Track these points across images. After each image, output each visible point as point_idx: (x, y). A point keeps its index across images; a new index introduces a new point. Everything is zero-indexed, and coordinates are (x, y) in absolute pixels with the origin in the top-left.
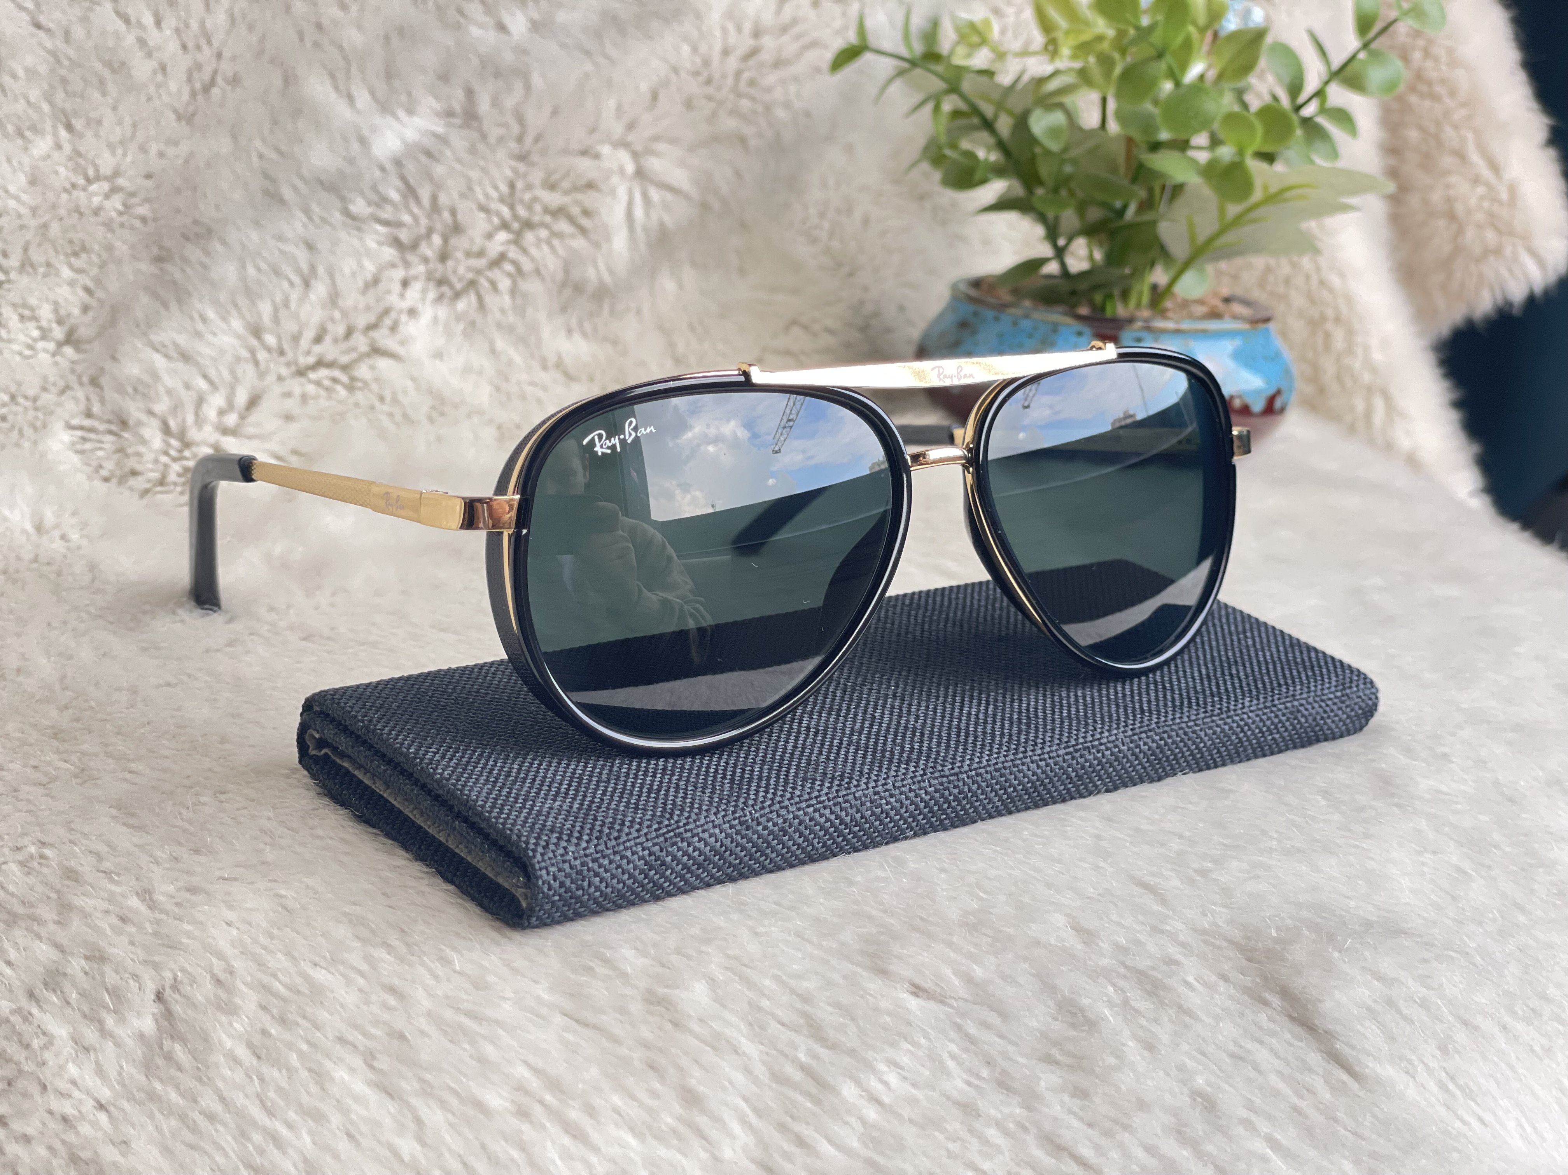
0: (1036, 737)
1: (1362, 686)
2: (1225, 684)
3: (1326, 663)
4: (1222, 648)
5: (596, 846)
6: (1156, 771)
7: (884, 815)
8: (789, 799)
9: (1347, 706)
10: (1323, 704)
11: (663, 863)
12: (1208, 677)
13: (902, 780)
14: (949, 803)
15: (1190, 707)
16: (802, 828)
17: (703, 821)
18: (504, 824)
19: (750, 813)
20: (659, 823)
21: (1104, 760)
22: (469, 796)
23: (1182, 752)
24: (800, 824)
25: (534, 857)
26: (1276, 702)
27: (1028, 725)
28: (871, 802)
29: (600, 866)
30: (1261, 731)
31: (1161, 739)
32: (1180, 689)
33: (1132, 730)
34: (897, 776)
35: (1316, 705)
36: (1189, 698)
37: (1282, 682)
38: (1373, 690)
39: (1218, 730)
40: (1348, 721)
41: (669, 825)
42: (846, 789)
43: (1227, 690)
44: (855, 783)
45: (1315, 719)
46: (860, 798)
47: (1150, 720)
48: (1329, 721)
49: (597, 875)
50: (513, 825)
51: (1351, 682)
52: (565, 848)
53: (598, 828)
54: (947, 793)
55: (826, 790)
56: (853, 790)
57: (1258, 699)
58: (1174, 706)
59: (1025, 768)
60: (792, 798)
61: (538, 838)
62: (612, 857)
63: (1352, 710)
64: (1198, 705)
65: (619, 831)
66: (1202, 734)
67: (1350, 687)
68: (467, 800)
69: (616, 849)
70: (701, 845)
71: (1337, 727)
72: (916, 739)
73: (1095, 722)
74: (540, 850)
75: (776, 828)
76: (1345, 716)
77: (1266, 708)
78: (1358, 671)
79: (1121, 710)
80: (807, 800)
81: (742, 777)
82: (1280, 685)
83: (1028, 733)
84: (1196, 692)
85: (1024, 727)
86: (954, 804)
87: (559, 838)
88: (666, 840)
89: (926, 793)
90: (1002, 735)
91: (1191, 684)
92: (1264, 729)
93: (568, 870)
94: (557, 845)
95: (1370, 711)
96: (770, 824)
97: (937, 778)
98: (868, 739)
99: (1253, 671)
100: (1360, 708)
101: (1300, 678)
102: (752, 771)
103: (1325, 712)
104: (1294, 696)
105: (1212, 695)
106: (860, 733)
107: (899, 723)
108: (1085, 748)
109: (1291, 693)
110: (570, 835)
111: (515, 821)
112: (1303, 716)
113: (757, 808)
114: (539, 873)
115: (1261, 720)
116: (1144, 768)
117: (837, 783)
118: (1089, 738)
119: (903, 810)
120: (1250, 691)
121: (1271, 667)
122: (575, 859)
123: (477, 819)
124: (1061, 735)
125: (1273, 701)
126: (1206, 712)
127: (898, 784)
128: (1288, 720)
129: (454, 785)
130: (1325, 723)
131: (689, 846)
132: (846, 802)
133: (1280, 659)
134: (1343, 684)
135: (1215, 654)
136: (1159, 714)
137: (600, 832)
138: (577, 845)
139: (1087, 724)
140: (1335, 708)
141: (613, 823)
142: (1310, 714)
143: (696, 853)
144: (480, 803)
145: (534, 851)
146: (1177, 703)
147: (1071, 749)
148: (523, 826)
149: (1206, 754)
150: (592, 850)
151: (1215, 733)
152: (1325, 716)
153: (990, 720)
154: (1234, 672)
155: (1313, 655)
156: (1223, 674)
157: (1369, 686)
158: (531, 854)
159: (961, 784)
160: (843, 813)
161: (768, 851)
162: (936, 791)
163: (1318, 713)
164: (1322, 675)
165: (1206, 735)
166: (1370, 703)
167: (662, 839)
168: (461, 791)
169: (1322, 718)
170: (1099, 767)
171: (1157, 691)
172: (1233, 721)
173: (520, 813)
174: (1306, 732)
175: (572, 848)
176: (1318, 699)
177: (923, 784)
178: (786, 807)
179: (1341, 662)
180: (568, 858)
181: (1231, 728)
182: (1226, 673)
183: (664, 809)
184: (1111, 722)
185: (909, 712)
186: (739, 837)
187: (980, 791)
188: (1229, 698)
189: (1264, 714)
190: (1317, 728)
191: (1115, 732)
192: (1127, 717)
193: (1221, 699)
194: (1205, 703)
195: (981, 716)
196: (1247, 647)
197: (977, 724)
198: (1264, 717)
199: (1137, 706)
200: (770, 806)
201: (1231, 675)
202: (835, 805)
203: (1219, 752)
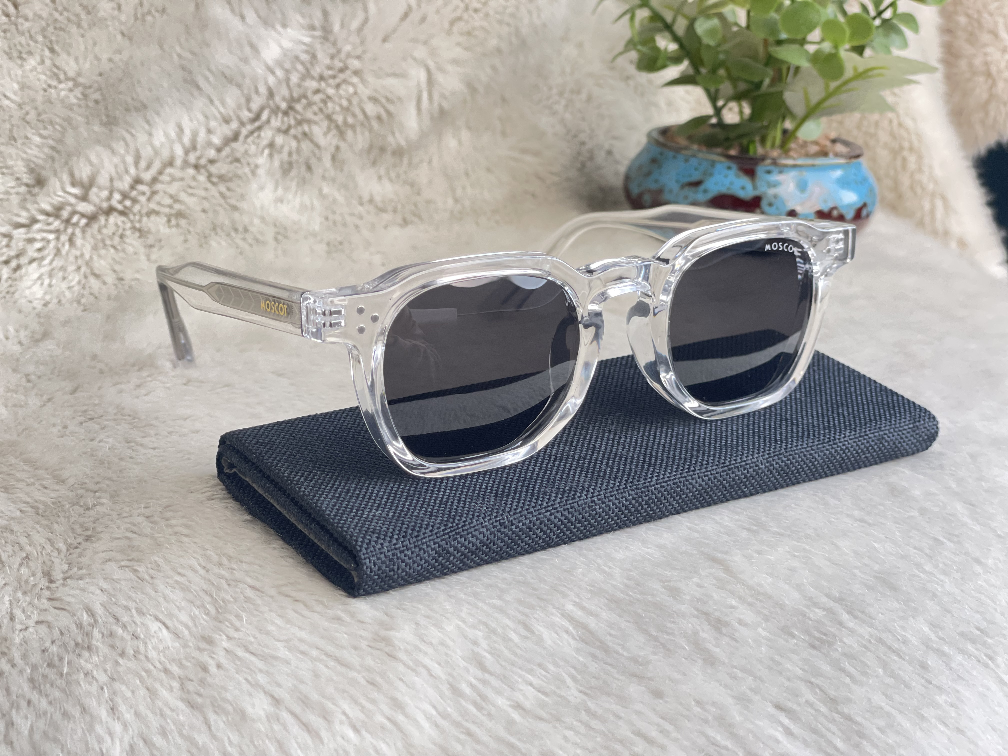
0: (703, 460)
1: (927, 420)
2: (834, 420)
3: (904, 404)
4: (833, 394)
5: (402, 542)
6: (785, 481)
7: (598, 516)
8: (533, 507)
9: (917, 434)
10: (900, 433)
11: (448, 552)
12: (823, 415)
13: (611, 492)
14: (642, 506)
15: (808, 437)
16: (542, 526)
17: (475, 523)
18: (342, 528)
19: (507, 517)
20: (445, 525)
21: (749, 475)
22: (321, 507)
23: (802, 467)
24: (541, 524)
25: (361, 551)
26: (868, 433)
27: (698, 451)
28: (589, 507)
29: (405, 556)
30: (857, 452)
31: (788, 460)
32: (803, 424)
33: (768, 454)
34: (607, 489)
35: (896, 434)
36: (809, 431)
37: (872, 418)
38: (935, 423)
39: (828, 452)
40: (918, 444)
41: (452, 527)
42: (572, 499)
43: (834, 424)
44: (578, 494)
45: (894, 443)
46: (581, 505)
47: (781, 447)
48: (904, 444)
49: (403, 561)
50: (348, 528)
51: (920, 417)
52: (382, 544)
53: (404, 530)
54: (640, 500)
55: (558, 500)
56: (578, 499)
57: (855, 431)
58: (798, 437)
59: (694, 482)
60: (536, 506)
61: (364, 538)
62: (413, 549)
63: (921, 436)
64: (814, 436)
65: (418, 532)
66: (816, 455)
67: (919, 421)
68: (319, 511)
69: (416, 544)
70: (474, 540)
71: (910, 448)
72: (622, 463)
73: (743, 449)
74: (365, 545)
75: (524, 527)
76: (915, 441)
77: (860, 436)
78: (925, 410)
79: (762, 440)
80: (545, 508)
81: (503, 492)
82: (871, 421)
83: (697, 457)
84: (814, 426)
85: (695, 453)
86: (646, 507)
87: (378, 538)
88: (450, 537)
89: (626, 500)
90: (680, 458)
91: (810, 421)
92: (860, 451)
93: (383, 559)
94: (376, 542)
95: (932, 437)
96: (521, 524)
97: (634, 490)
98: (590, 462)
99: (853, 411)
100: (926, 435)
101: (885, 415)
102: (510, 487)
103: (902, 438)
104: (880, 428)
105: (824, 429)
106: (585, 459)
107: (611, 451)
108: (735, 467)
109: (878, 426)
110: (385, 535)
111: (350, 525)
112: (886, 441)
113: (512, 513)
114: (364, 561)
115: (857, 445)
116: (776, 479)
117: (566, 495)
118: (739, 460)
119: (611, 512)
120: (850, 425)
121: (866, 407)
122: (388, 551)
123: (325, 524)
124: (720, 458)
125: (865, 432)
126: (819, 441)
127: (608, 495)
128: (876, 444)
129: (311, 500)
130: (902, 446)
131: (465, 540)
132: (572, 508)
133: (872, 401)
134: (914, 419)
135: (829, 399)
136: (787, 443)
137: (406, 532)
138: (390, 542)
139: (737, 451)
140: (908, 435)
141: (414, 526)
142: (892, 440)
143: (471, 545)
144: (328, 512)
145: (361, 546)
146: (800, 434)
147: (726, 468)
148: (354, 529)
149: (819, 468)
150: (400, 544)
151: (825, 454)
152: (902, 441)
153: (672, 448)
154: (840, 411)
155: (895, 398)
156: (833, 412)
157: (932, 420)
158: (359, 548)
159: (650, 493)
160: (570, 516)
161: (520, 542)
162: (633, 499)
163: (896, 439)
164: (900, 413)
165: (819, 456)
166: (933, 431)
167: (447, 536)
168: (316, 503)
169: (900, 443)
170: (745, 480)
171: (787, 426)
172: (838, 447)
173: (353, 519)
174: (888, 452)
175: (386, 544)
176: (896, 430)
177: (624, 495)
178: (532, 512)
179: (914, 403)
180: (383, 550)
181: (836, 451)
182: (835, 412)
183: (449, 515)
184: (754, 449)
185: (619, 443)
186: (499, 534)
187: (663, 498)
188: (835, 430)
189: (859, 441)
190: (896, 449)
191: (757, 455)
192: (765, 446)
193: (830, 431)
194: (819, 434)
195: (667, 445)
196: (851, 393)
197: (663, 451)
198: (860, 443)
199: (773, 436)
200: (520, 512)
201: (838, 413)
202: (564, 510)
203: (828, 467)
